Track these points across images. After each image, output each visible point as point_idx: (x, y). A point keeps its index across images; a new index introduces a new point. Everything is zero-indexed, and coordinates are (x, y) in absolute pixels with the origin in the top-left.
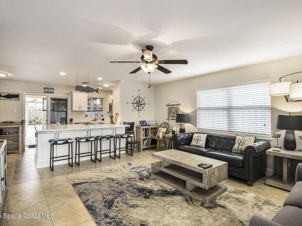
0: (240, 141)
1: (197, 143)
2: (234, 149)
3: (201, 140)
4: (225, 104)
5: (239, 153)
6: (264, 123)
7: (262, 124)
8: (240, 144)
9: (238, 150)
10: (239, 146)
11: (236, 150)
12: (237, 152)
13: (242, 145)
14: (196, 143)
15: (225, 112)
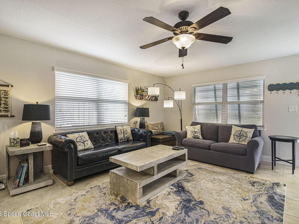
0: (123, 130)
1: (85, 146)
2: (121, 140)
3: (86, 140)
4: (94, 96)
5: (126, 141)
6: (125, 114)
7: (123, 115)
8: (124, 133)
9: (125, 138)
10: (124, 135)
11: (123, 140)
12: (124, 140)
13: (126, 134)
14: (83, 145)
15: (93, 105)
